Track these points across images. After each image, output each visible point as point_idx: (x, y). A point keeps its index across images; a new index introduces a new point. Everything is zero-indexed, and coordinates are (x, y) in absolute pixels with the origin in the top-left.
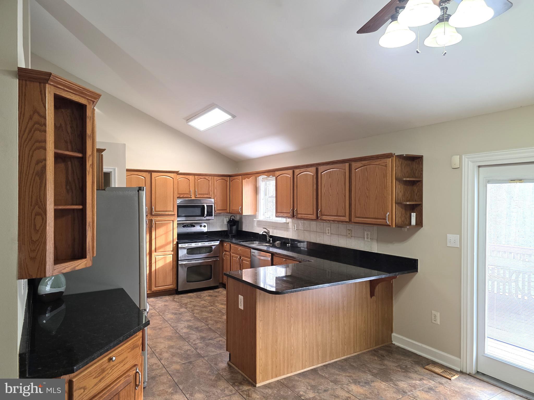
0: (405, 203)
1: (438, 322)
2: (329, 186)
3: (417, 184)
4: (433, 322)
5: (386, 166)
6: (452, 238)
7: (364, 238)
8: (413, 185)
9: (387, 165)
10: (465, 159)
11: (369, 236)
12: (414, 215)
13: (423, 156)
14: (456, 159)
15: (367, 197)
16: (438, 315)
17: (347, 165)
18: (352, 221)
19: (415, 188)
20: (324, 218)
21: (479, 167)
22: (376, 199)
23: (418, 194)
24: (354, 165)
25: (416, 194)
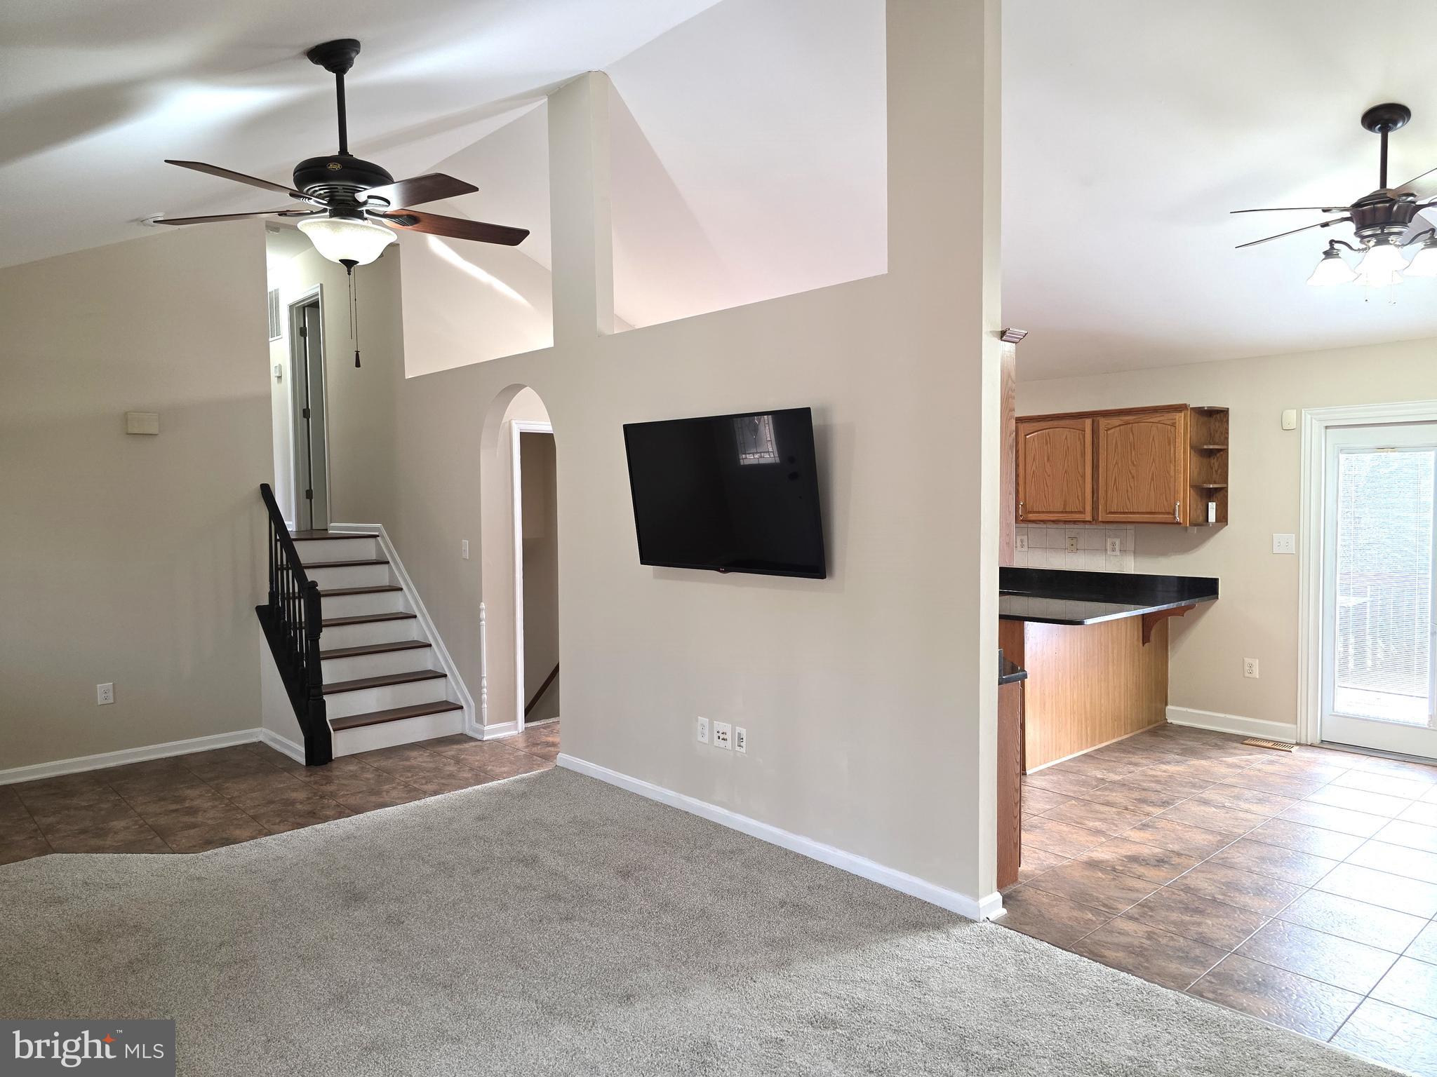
0: (1206, 486)
1: (1256, 674)
2: (1046, 459)
3: (1218, 455)
4: (1247, 675)
5: (1173, 425)
6: (1283, 542)
7: (1106, 550)
8: (1210, 457)
9: (1175, 423)
10: (1307, 416)
11: (1117, 547)
12: (1212, 506)
13: (1228, 409)
14: (1291, 417)
15: (1133, 477)
16: (1256, 663)
17: (1088, 422)
18: (1100, 519)
19: (1215, 462)
20: (1032, 516)
21: (1327, 427)
22: (1152, 479)
23: (1219, 471)
24: (1103, 422)
25: (1216, 471)
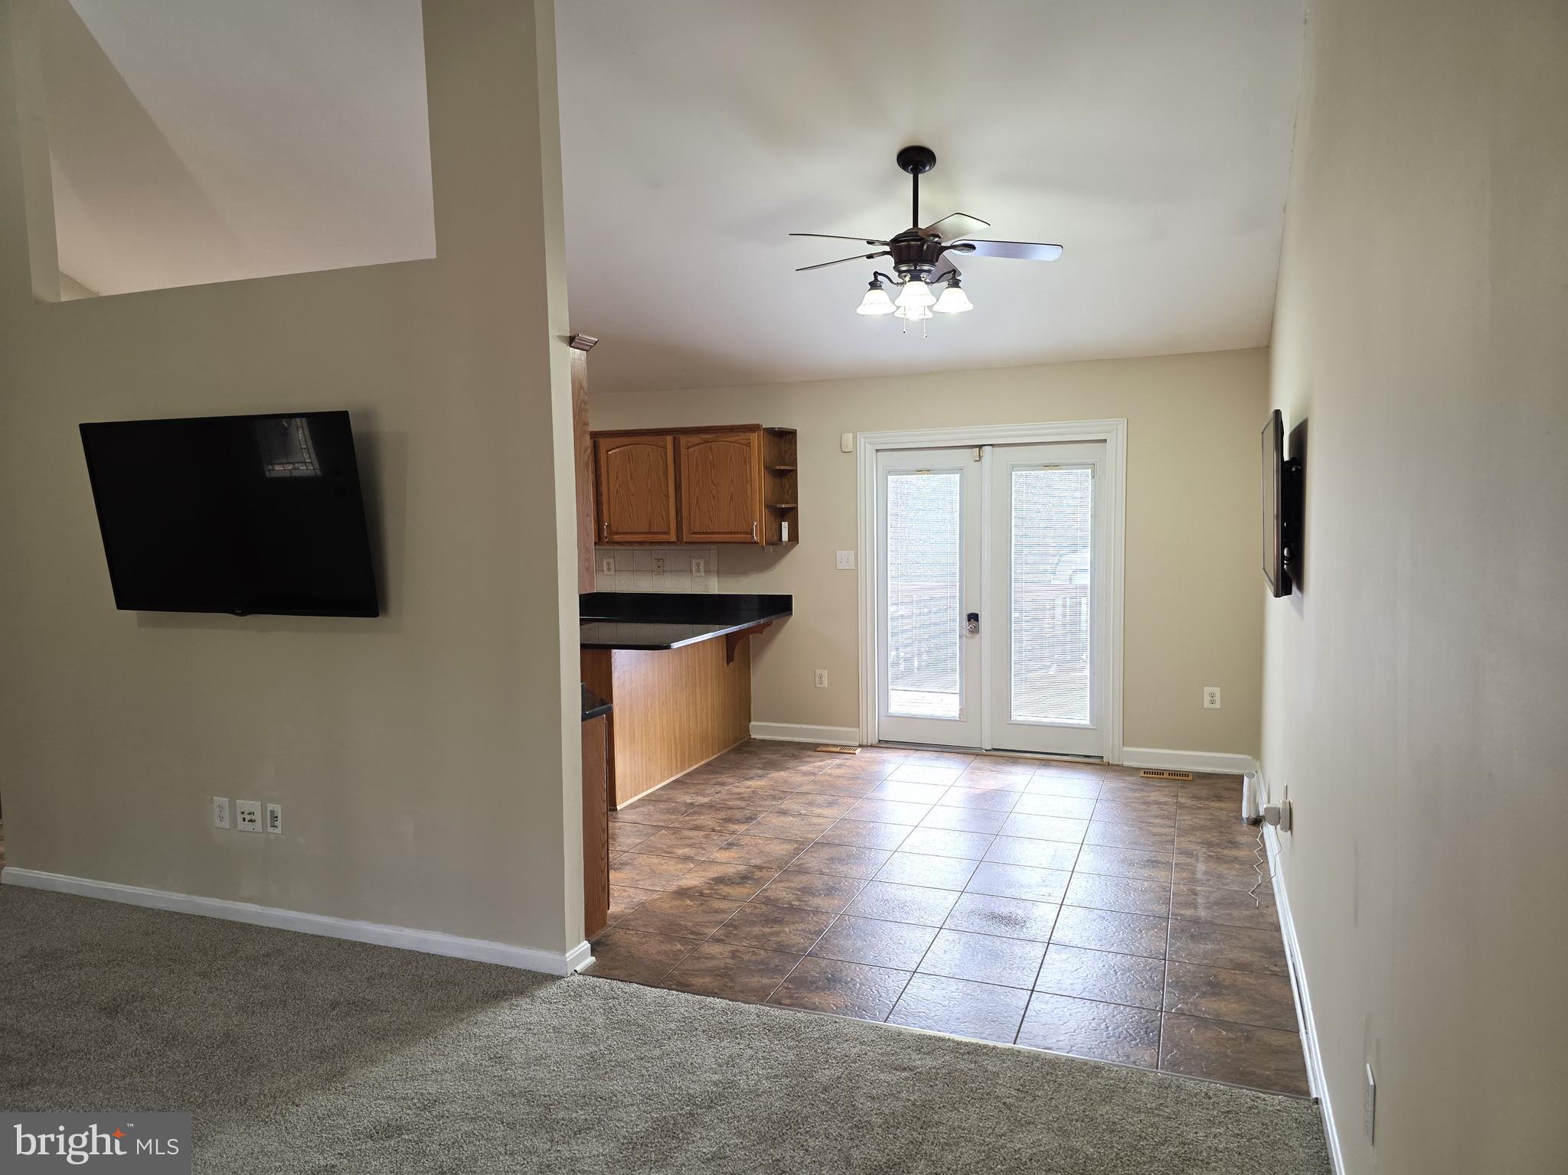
0: (778, 506)
1: (826, 684)
2: (629, 478)
3: (789, 476)
4: (818, 685)
5: (748, 445)
6: (845, 558)
7: (691, 571)
8: (781, 477)
9: (750, 443)
10: (861, 440)
11: (702, 567)
12: (785, 525)
13: (796, 430)
14: (848, 438)
15: (714, 497)
16: (825, 674)
17: (669, 439)
18: (685, 540)
19: (785, 481)
20: (617, 538)
21: (877, 451)
22: (731, 499)
23: (790, 492)
24: (684, 440)
25: (788, 492)
